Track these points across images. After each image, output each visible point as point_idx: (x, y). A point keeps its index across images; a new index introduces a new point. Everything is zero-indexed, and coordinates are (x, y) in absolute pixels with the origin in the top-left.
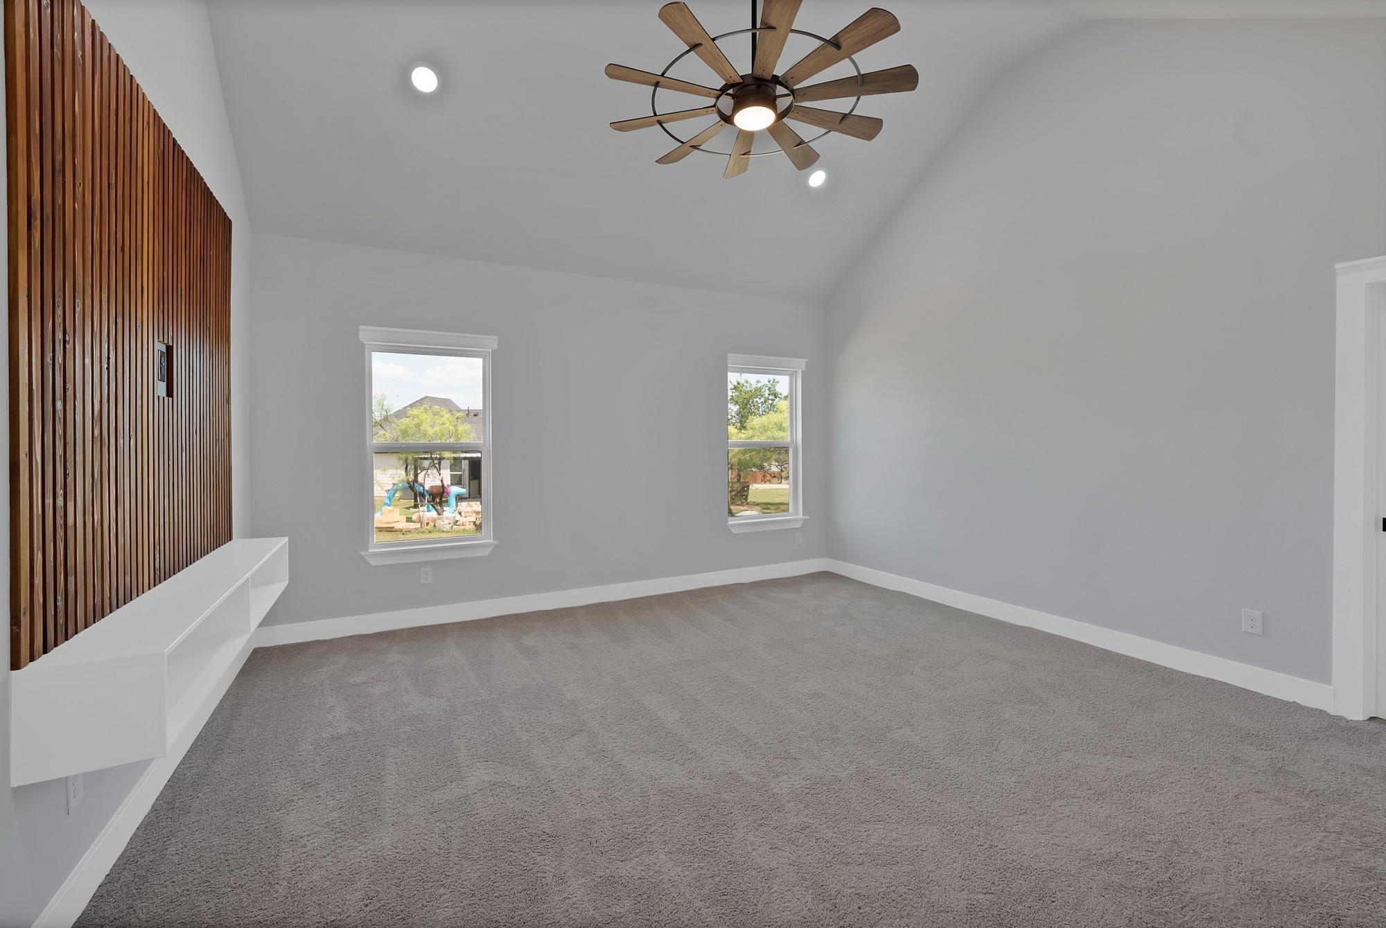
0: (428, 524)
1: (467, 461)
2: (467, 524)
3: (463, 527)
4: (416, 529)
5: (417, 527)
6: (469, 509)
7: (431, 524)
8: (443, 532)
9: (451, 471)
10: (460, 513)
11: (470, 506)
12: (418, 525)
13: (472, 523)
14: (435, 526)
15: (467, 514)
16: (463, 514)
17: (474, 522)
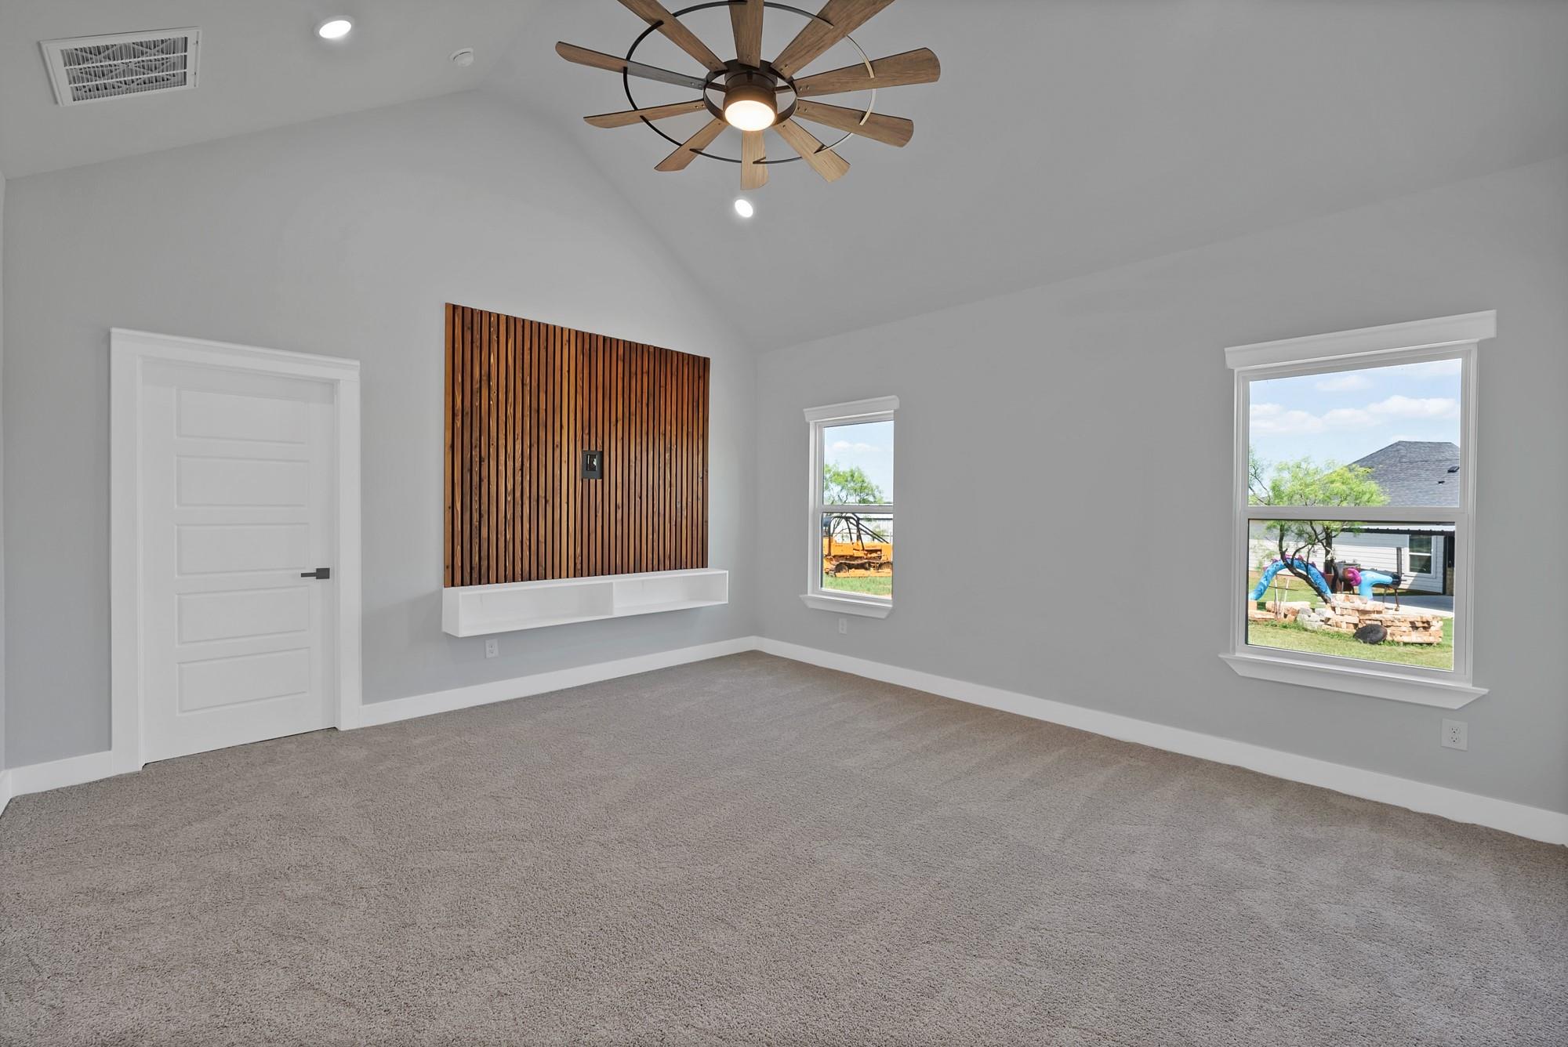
0: (1285, 616)
1: (1441, 538)
2: (1344, 625)
3: (1336, 629)
4: (1266, 620)
5: (1268, 617)
6: (1348, 605)
7: (1291, 617)
8: (1306, 630)
9: (1410, 551)
10: (1334, 609)
11: (1349, 600)
12: (1271, 616)
13: (1352, 626)
14: (1295, 620)
15: (1345, 612)
16: (1338, 610)
17: (1356, 625)
